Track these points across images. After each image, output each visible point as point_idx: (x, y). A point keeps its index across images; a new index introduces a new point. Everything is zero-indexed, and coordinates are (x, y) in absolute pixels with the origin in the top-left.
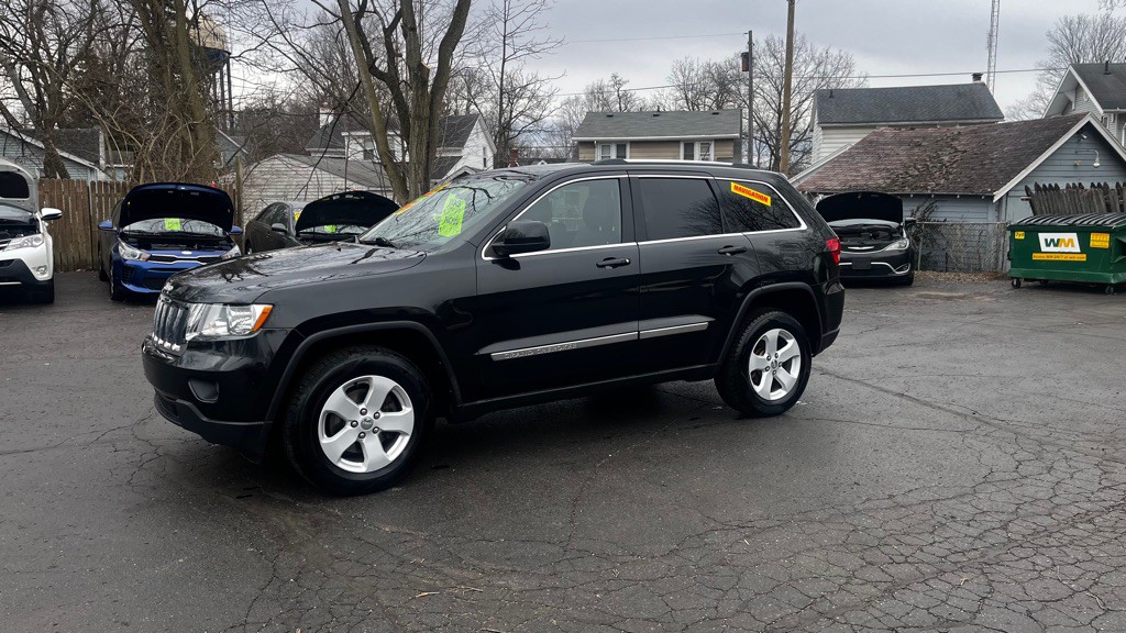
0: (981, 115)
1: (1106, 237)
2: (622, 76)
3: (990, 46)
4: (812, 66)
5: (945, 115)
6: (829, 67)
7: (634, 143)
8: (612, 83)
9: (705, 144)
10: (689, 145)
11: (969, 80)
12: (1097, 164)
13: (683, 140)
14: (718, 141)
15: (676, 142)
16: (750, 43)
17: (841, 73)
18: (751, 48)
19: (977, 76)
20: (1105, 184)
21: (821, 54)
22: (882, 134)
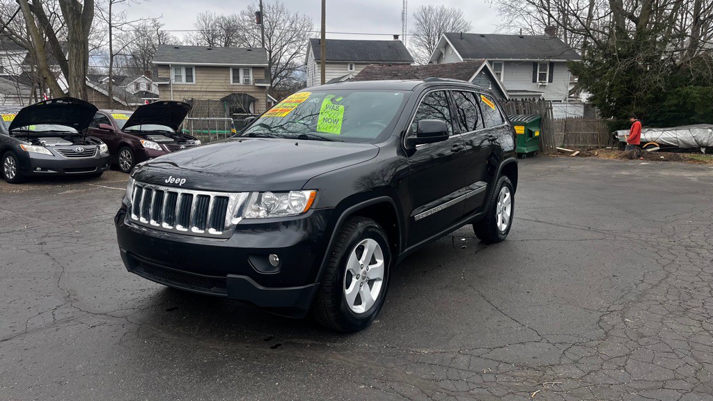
0: (403, 59)
1: (523, 128)
2: (160, 21)
3: (403, 19)
4: (288, 24)
5: (384, 59)
6: (298, 25)
7: (197, 67)
8: (152, 25)
9: (246, 69)
10: (236, 70)
11: (392, 39)
12: (490, 88)
13: (232, 67)
14: (254, 68)
15: (227, 68)
16: (261, 6)
17: (306, 29)
18: (261, 9)
19: (396, 37)
20: (516, 99)
21: (293, 16)
22: (373, 68)
